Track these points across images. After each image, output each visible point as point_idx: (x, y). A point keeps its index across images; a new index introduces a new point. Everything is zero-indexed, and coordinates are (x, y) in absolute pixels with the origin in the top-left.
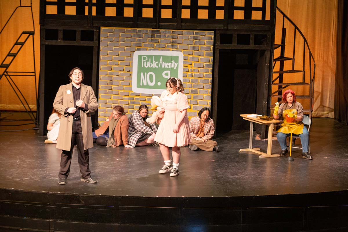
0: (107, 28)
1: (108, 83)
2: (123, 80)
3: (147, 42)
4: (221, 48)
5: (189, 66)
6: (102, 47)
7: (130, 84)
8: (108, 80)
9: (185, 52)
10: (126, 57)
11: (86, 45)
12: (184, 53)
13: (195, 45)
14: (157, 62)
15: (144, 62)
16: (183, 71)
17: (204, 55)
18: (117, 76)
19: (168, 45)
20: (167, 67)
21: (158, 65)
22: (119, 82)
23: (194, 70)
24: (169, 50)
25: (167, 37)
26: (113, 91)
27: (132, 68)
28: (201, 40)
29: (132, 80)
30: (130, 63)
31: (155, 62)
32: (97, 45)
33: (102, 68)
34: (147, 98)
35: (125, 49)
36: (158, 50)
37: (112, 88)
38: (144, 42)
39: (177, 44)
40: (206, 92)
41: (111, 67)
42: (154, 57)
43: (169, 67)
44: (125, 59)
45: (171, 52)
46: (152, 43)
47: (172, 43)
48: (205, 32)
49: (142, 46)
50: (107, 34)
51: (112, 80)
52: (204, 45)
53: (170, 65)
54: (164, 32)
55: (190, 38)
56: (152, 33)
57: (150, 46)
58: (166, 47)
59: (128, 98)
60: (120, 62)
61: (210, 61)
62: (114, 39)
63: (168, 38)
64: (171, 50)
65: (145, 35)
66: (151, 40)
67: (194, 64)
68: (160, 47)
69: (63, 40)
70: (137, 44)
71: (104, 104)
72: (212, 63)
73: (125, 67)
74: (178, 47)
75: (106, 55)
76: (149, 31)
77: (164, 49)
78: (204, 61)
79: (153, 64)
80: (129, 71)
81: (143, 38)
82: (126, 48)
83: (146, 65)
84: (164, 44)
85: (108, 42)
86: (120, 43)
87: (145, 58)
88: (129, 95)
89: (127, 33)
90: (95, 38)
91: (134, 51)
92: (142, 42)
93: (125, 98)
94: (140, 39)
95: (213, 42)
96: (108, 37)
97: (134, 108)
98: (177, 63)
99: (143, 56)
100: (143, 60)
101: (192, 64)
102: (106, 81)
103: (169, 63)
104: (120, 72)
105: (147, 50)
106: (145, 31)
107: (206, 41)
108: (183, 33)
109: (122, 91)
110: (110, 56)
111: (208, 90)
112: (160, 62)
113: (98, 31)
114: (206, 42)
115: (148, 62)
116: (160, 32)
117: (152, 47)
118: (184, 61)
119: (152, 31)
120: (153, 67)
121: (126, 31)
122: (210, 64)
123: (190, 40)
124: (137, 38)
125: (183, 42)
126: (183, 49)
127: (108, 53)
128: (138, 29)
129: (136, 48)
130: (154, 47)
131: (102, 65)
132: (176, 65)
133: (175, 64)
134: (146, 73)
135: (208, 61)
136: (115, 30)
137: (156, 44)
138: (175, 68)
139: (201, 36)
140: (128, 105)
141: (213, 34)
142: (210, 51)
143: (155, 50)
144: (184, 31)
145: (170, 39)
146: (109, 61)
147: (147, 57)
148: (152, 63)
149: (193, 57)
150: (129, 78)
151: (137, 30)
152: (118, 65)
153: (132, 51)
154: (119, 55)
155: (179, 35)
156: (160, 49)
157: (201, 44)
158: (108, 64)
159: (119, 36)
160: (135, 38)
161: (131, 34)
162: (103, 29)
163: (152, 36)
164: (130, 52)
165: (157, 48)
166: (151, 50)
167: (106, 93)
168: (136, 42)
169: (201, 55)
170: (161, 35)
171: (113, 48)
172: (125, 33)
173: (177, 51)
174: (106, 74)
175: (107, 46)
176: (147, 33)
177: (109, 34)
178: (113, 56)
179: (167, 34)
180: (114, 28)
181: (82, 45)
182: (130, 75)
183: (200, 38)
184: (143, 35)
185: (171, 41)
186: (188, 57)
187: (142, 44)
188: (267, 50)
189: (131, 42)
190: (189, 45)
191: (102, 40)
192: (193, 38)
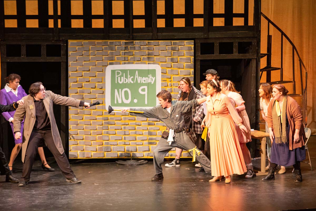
0: (75, 41)
2: (96, 98)
3: (120, 55)
4: (202, 59)
5: (168, 80)
6: (71, 62)
7: (103, 103)
9: (163, 64)
10: (98, 72)
11: (52, 61)
12: (162, 66)
13: (174, 57)
14: (132, 77)
15: (117, 77)
16: (161, 86)
17: (184, 68)
18: (89, 94)
19: (143, 58)
20: (144, 82)
21: (133, 80)
22: (91, 100)
23: (173, 84)
24: (145, 63)
25: (142, 48)
26: (84, 111)
27: (105, 84)
28: (180, 51)
29: (105, 98)
30: (103, 79)
31: (130, 77)
32: (66, 61)
33: (71, 85)
34: (123, 117)
35: (97, 64)
36: (133, 63)
38: (116, 56)
39: (154, 56)
41: (82, 84)
42: (128, 71)
43: (146, 82)
44: (97, 75)
45: (147, 65)
46: (126, 56)
47: (148, 55)
48: (184, 42)
49: (115, 60)
50: (76, 48)
51: (83, 99)
52: (184, 56)
53: (147, 79)
54: (138, 44)
55: (167, 49)
56: (125, 45)
57: (124, 60)
58: (141, 60)
59: (102, 117)
60: (91, 78)
61: (191, 74)
62: (83, 53)
63: (143, 50)
64: (147, 62)
65: (117, 47)
66: (125, 52)
67: (173, 77)
68: (135, 61)
69: (27, 56)
70: (109, 57)
71: (76, 126)
72: (193, 76)
73: (97, 83)
74: (155, 60)
75: (75, 71)
76: (122, 43)
77: (139, 62)
78: (184, 75)
80: (102, 88)
81: (115, 50)
82: (97, 62)
83: (121, 81)
84: (139, 56)
85: (77, 57)
86: (91, 57)
87: (118, 73)
88: (102, 115)
89: (97, 46)
90: (62, 52)
91: (107, 66)
93: (98, 118)
94: (113, 52)
95: (193, 52)
97: (108, 129)
98: (155, 78)
99: (116, 71)
100: (117, 75)
101: (171, 78)
103: (145, 78)
104: (92, 90)
105: (120, 64)
106: (117, 43)
108: (160, 43)
109: (95, 111)
110: (80, 72)
112: (136, 77)
113: (65, 45)
114: (185, 53)
115: (122, 78)
116: (134, 43)
118: (162, 75)
119: (125, 42)
120: (128, 83)
121: (96, 43)
122: (191, 77)
123: (167, 51)
124: (109, 52)
125: (160, 54)
126: (161, 62)
127: (78, 69)
128: (109, 41)
129: (108, 62)
130: (128, 61)
131: (72, 83)
132: (154, 79)
133: (152, 78)
134: (120, 90)
135: (189, 74)
136: (84, 42)
137: (130, 57)
138: (152, 83)
139: (180, 46)
140: (101, 126)
141: (193, 43)
142: (191, 62)
143: (129, 63)
144: (160, 41)
145: (144, 51)
146: (78, 78)
147: (121, 72)
149: (172, 70)
150: (102, 95)
151: (109, 42)
152: (89, 81)
153: (104, 65)
154: (90, 71)
155: (154, 46)
156: (135, 62)
157: (180, 55)
158: (78, 81)
159: (89, 50)
160: (106, 52)
161: (102, 47)
162: (70, 42)
163: (125, 48)
164: (102, 67)
165: (131, 61)
166: (125, 63)
167: (77, 114)
168: (108, 55)
169: (181, 68)
170: (135, 47)
171: (83, 63)
172: (95, 45)
173: (154, 64)
174: (77, 92)
175: (76, 61)
176: (120, 45)
177: (78, 48)
178: (83, 72)
179: (142, 45)
180: (83, 41)
181: (48, 61)
182: (103, 92)
183: (179, 48)
184: (115, 47)
185: (147, 53)
186: (166, 70)
187: (115, 58)
188: (253, 59)
189: (103, 55)
190: (167, 56)
191: (70, 55)
192: (170, 49)
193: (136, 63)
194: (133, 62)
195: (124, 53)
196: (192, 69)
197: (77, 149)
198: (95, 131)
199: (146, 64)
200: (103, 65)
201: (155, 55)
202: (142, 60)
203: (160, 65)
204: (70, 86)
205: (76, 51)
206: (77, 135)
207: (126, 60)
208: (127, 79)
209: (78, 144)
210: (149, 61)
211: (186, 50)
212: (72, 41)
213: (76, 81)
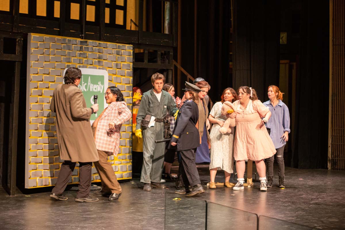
0: (37, 35)
1: (39, 114)
3: (76, 57)
4: (136, 67)
6: (32, 62)
8: (39, 110)
9: (110, 70)
10: (57, 77)
11: (9, 59)
12: (109, 72)
13: (118, 62)
14: (86, 84)
17: (126, 75)
19: (95, 61)
20: (95, 91)
21: (86, 87)
24: (96, 68)
25: (94, 50)
26: (43, 125)
28: (123, 56)
31: (84, 84)
35: (56, 65)
36: (86, 67)
37: (42, 121)
38: (73, 57)
39: (102, 60)
41: (42, 90)
43: (97, 91)
44: (56, 79)
45: (98, 70)
46: (81, 58)
47: (100, 58)
48: (125, 46)
49: (71, 62)
50: (37, 44)
51: (42, 110)
52: (125, 61)
53: (97, 87)
54: (91, 44)
55: (113, 52)
56: (80, 45)
57: (79, 63)
60: (50, 83)
61: (131, 83)
62: (44, 51)
64: (98, 67)
65: (74, 46)
66: (80, 53)
68: (88, 64)
70: (67, 58)
71: (36, 145)
74: (104, 64)
75: (36, 74)
76: (78, 42)
77: (92, 66)
78: (126, 83)
79: (82, 86)
81: (72, 50)
82: (57, 64)
84: (92, 59)
85: (39, 56)
86: (51, 56)
89: (58, 44)
90: (18, 49)
91: (64, 69)
94: (70, 52)
95: (132, 58)
98: (103, 85)
102: (37, 111)
103: (96, 85)
106: (74, 42)
107: (126, 56)
108: (108, 46)
110: (41, 74)
112: (89, 84)
114: (126, 59)
116: (88, 43)
118: (109, 83)
119: (81, 41)
121: (56, 40)
122: (130, 86)
123: (113, 55)
124: (67, 51)
125: (108, 57)
126: (108, 67)
127: (39, 71)
128: (68, 38)
129: (65, 64)
130: (82, 64)
131: (33, 89)
132: (102, 87)
135: (129, 82)
136: (45, 38)
137: (84, 59)
138: (101, 92)
139: (123, 51)
141: (132, 48)
142: (130, 69)
143: (83, 67)
144: (108, 43)
145: (96, 53)
146: (39, 83)
149: (116, 77)
151: (67, 40)
152: (48, 88)
154: (50, 74)
155: (104, 48)
156: (88, 66)
157: (123, 61)
158: (38, 87)
159: (50, 47)
160: (64, 51)
161: (61, 45)
162: (33, 36)
163: (80, 48)
164: (61, 70)
165: (85, 65)
166: (80, 67)
167: (37, 129)
168: (66, 56)
169: (123, 75)
170: (89, 48)
171: (43, 63)
172: (55, 43)
173: (103, 69)
174: (37, 101)
175: (38, 61)
176: (76, 44)
177: (40, 44)
178: (44, 76)
179: (94, 47)
180: (45, 36)
183: (122, 53)
184: (72, 46)
185: (98, 56)
186: (112, 76)
187: (71, 59)
188: (170, 69)
189: (61, 55)
190: (113, 61)
191: (32, 52)
192: (116, 53)
195: (79, 55)
196: (131, 77)
197: (35, 175)
198: (53, 151)
200: (62, 68)
201: (104, 59)
202: (94, 63)
203: (108, 70)
204: (31, 93)
205: (38, 48)
206: (36, 156)
207: (81, 63)
209: (37, 169)
210: (99, 65)
211: (127, 56)
212: (34, 35)
213: (37, 87)
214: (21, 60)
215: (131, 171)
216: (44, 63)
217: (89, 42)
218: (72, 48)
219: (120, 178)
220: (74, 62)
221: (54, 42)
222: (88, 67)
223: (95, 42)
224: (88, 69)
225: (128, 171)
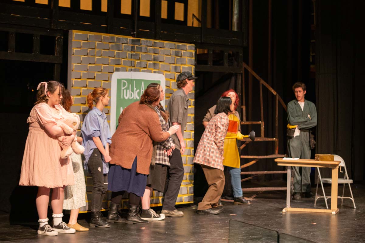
0: (80, 33)
3: (126, 58)
6: (74, 64)
9: (167, 74)
10: (104, 82)
11: (46, 61)
12: (166, 76)
13: (178, 65)
14: (138, 90)
15: (123, 90)
19: (149, 63)
24: (150, 72)
25: (148, 50)
28: (183, 57)
31: (136, 90)
35: (102, 69)
36: (139, 71)
38: (123, 58)
39: (158, 62)
40: (189, 135)
42: (135, 81)
44: (102, 85)
45: (153, 74)
46: (132, 60)
47: (155, 59)
48: (186, 45)
49: (121, 65)
50: (81, 42)
52: (186, 64)
54: (145, 44)
55: (171, 53)
56: (132, 44)
57: (130, 65)
58: (147, 67)
62: (88, 51)
63: (149, 52)
64: (153, 70)
65: (124, 46)
66: (131, 54)
68: (141, 67)
69: (16, 52)
70: (116, 60)
72: (194, 92)
74: (160, 68)
75: (79, 78)
76: (128, 40)
77: (145, 69)
79: (133, 93)
81: (122, 51)
82: (103, 67)
83: (126, 95)
84: (145, 61)
85: (82, 57)
86: (96, 58)
87: (124, 84)
89: (104, 42)
90: (58, 49)
91: (113, 73)
92: (121, 58)
94: (119, 53)
95: (194, 60)
96: (82, 48)
99: (122, 81)
100: (123, 87)
105: (126, 71)
106: (124, 40)
108: (165, 45)
110: (84, 79)
111: (191, 133)
112: (142, 90)
113: (63, 37)
114: (187, 60)
115: (128, 90)
116: (141, 42)
117: (133, 66)
118: (166, 90)
119: (132, 40)
120: (134, 98)
121: (102, 38)
123: (172, 57)
124: (116, 51)
125: (165, 59)
126: (166, 71)
127: (82, 75)
128: (117, 36)
129: (114, 67)
130: (134, 66)
131: (75, 96)
136: (89, 35)
137: (137, 61)
139: (183, 51)
141: (194, 48)
143: (135, 70)
144: (165, 42)
145: (151, 54)
146: (83, 89)
147: (127, 82)
148: (132, 91)
151: (116, 38)
153: (110, 72)
154: (95, 78)
155: (160, 48)
157: (183, 63)
158: (81, 94)
159: (95, 47)
160: (113, 52)
161: (109, 45)
162: (75, 34)
163: (132, 48)
164: (108, 74)
165: (138, 68)
166: (131, 70)
168: (114, 57)
170: (142, 48)
173: (159, 73)
174: (80, 111)
175: (81, 63)
176: (127, 43)
177: (83, 43)
178: (88, 81)
179: (149, 46)
180: (89, 33)
181: (41, 61)
182: (108, 111)
183: (182, 53)
184: (122, 45)
185: (153, 58)
186: (170, 82)
187: (121, 61)
188: (239, 73)
189: (109, 57)
190: (171, 64)
191: (74, 53)
192: (174, 54)
193: (142, 70)
194: (139, 69)
195: (130, 56)
199: (152, 72)
201: (160, 61)
202: (149, 66)
203: (165, 74)
207: (132, 65)
208: (132, 93)
210: (154, 69)
211: (188, 57)
212: (76, 32)
213: (79, 94)
214: (61, 62)
215: (193, 194)
216: (88, 66)
217: (142, 40)
218: (122, 48)
219: (180, 202)
220: (124, 64)
221: (101, 41)
222: (141, 71)
223: (150, 41)
224: (142, 72)
225: (189, 194)
